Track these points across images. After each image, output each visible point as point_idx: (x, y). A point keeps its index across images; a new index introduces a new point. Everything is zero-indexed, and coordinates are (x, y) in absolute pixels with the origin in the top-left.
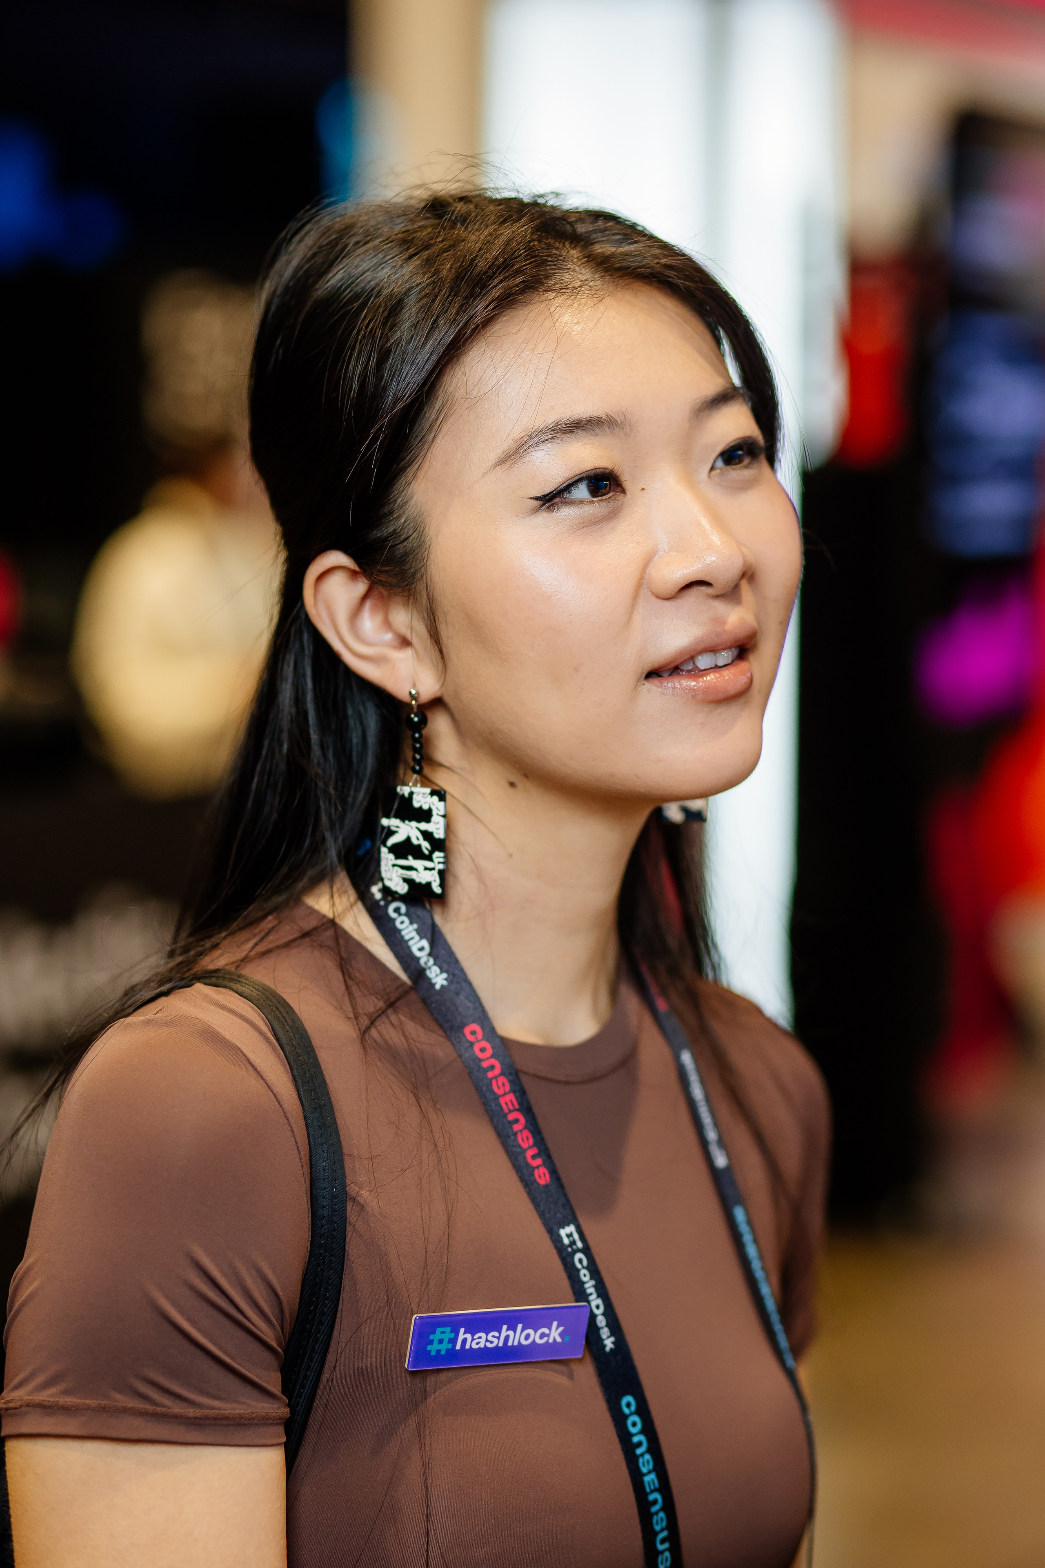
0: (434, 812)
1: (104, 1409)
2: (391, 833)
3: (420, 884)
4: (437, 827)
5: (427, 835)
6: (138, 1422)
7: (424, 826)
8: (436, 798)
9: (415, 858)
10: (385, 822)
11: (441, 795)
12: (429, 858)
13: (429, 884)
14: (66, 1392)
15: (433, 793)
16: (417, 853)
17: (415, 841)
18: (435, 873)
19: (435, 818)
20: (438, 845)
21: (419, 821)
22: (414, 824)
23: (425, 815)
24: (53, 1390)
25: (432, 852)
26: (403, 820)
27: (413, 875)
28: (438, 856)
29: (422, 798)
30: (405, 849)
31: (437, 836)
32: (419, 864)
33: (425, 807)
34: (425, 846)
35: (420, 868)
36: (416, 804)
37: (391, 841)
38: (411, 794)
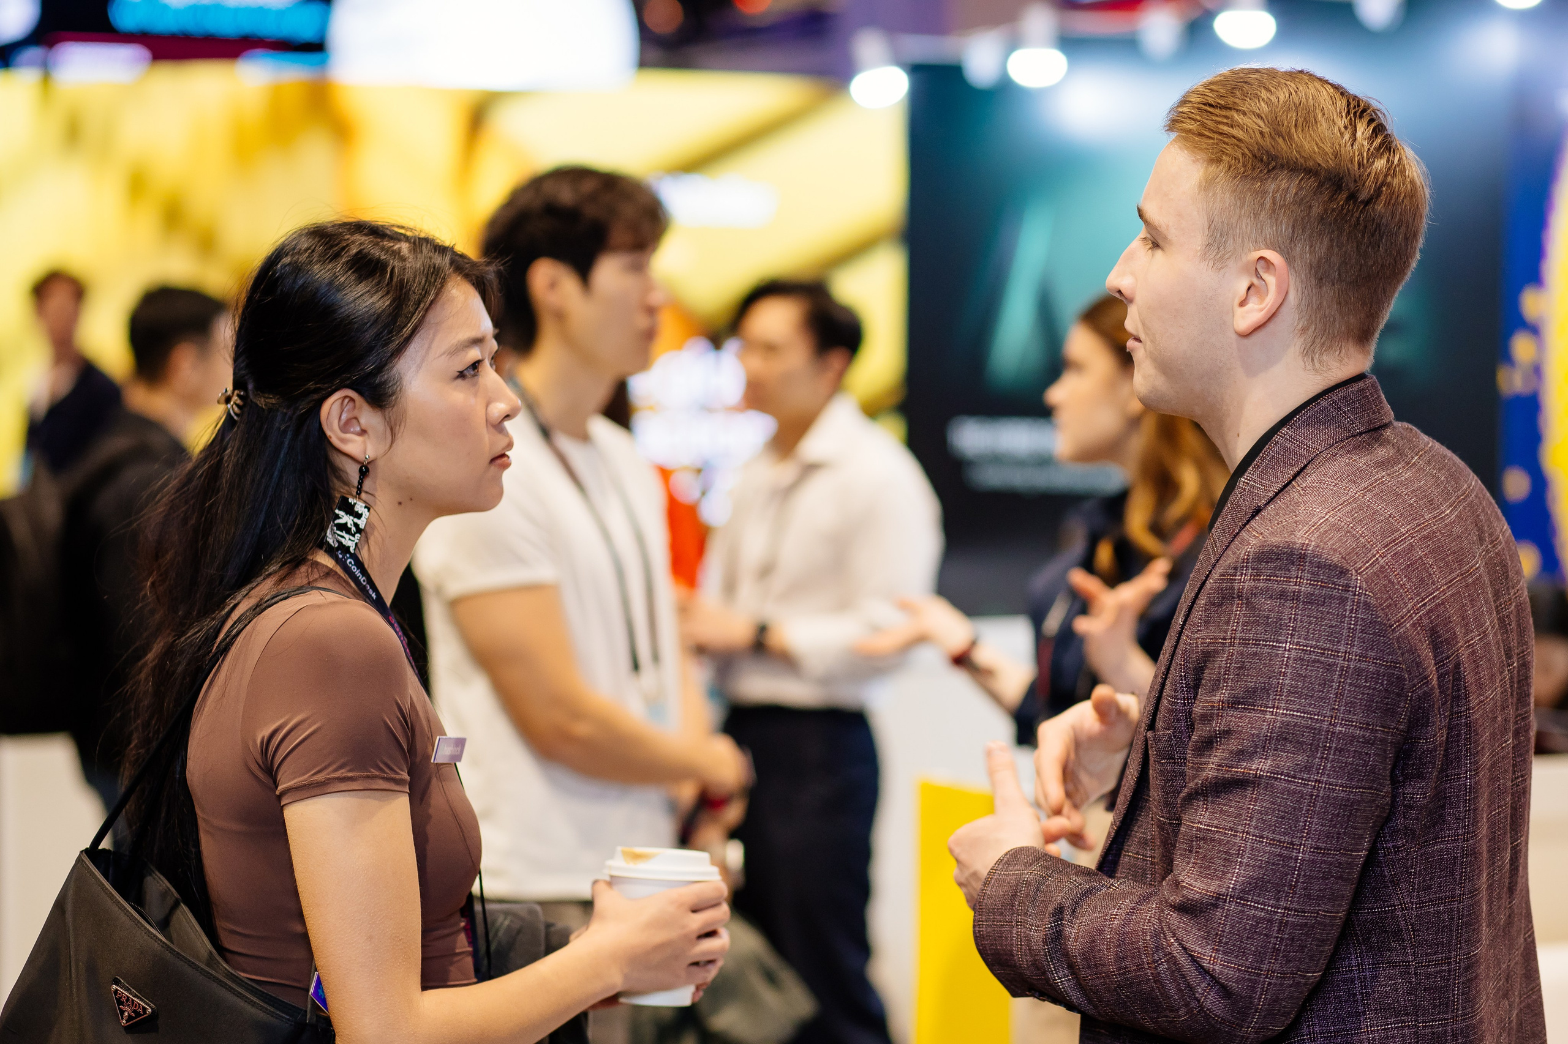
0: (363, 516)
1: (368, 777)
2: (338, 517)
3: (345, 546)
4: (362, 523)
5: (356, 525)
6: (381, 782)
7: (356, 520)
8: (366, 510)
9: (347, 533)
10: (337, 511)
11: (368, 508)
12: (353, 535)
13: (349, 547)
14: (350, 771)
15: (366, 507)
16: (348, 531)
17: (349, 526)
18: (354, 543)
19: (363, 519)
20: (359, 530)
21: (355, 517)
22: (351, 518)
23: (359, 516)
24: (343, 771)
25: (355, 533)
26: (347, 514)
27: (343, 540)
28: (358, 535)
29: (360, 507)
30: (344, 527)
31: (360, 527)
32: (347, 536)
33: (360, 512)
34: (354, 529)
35: (347, 539)
36: (356, 509)
37: (337, 522)
38: (355, 504)
